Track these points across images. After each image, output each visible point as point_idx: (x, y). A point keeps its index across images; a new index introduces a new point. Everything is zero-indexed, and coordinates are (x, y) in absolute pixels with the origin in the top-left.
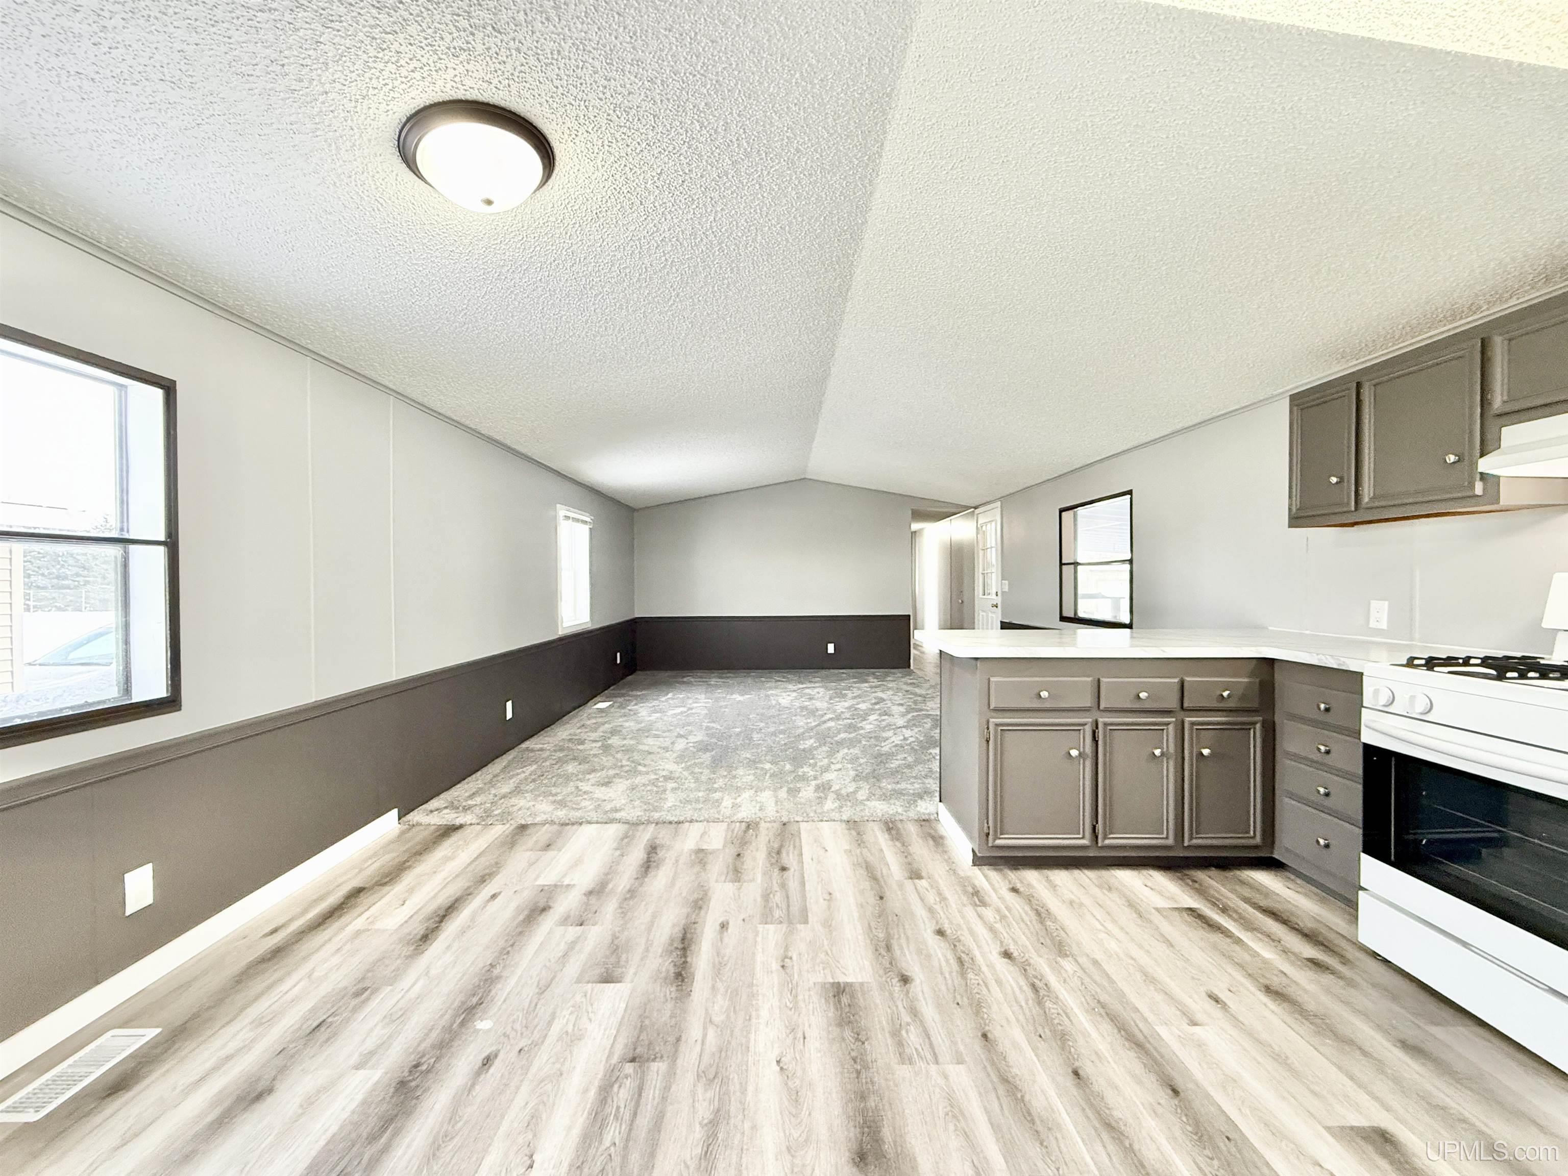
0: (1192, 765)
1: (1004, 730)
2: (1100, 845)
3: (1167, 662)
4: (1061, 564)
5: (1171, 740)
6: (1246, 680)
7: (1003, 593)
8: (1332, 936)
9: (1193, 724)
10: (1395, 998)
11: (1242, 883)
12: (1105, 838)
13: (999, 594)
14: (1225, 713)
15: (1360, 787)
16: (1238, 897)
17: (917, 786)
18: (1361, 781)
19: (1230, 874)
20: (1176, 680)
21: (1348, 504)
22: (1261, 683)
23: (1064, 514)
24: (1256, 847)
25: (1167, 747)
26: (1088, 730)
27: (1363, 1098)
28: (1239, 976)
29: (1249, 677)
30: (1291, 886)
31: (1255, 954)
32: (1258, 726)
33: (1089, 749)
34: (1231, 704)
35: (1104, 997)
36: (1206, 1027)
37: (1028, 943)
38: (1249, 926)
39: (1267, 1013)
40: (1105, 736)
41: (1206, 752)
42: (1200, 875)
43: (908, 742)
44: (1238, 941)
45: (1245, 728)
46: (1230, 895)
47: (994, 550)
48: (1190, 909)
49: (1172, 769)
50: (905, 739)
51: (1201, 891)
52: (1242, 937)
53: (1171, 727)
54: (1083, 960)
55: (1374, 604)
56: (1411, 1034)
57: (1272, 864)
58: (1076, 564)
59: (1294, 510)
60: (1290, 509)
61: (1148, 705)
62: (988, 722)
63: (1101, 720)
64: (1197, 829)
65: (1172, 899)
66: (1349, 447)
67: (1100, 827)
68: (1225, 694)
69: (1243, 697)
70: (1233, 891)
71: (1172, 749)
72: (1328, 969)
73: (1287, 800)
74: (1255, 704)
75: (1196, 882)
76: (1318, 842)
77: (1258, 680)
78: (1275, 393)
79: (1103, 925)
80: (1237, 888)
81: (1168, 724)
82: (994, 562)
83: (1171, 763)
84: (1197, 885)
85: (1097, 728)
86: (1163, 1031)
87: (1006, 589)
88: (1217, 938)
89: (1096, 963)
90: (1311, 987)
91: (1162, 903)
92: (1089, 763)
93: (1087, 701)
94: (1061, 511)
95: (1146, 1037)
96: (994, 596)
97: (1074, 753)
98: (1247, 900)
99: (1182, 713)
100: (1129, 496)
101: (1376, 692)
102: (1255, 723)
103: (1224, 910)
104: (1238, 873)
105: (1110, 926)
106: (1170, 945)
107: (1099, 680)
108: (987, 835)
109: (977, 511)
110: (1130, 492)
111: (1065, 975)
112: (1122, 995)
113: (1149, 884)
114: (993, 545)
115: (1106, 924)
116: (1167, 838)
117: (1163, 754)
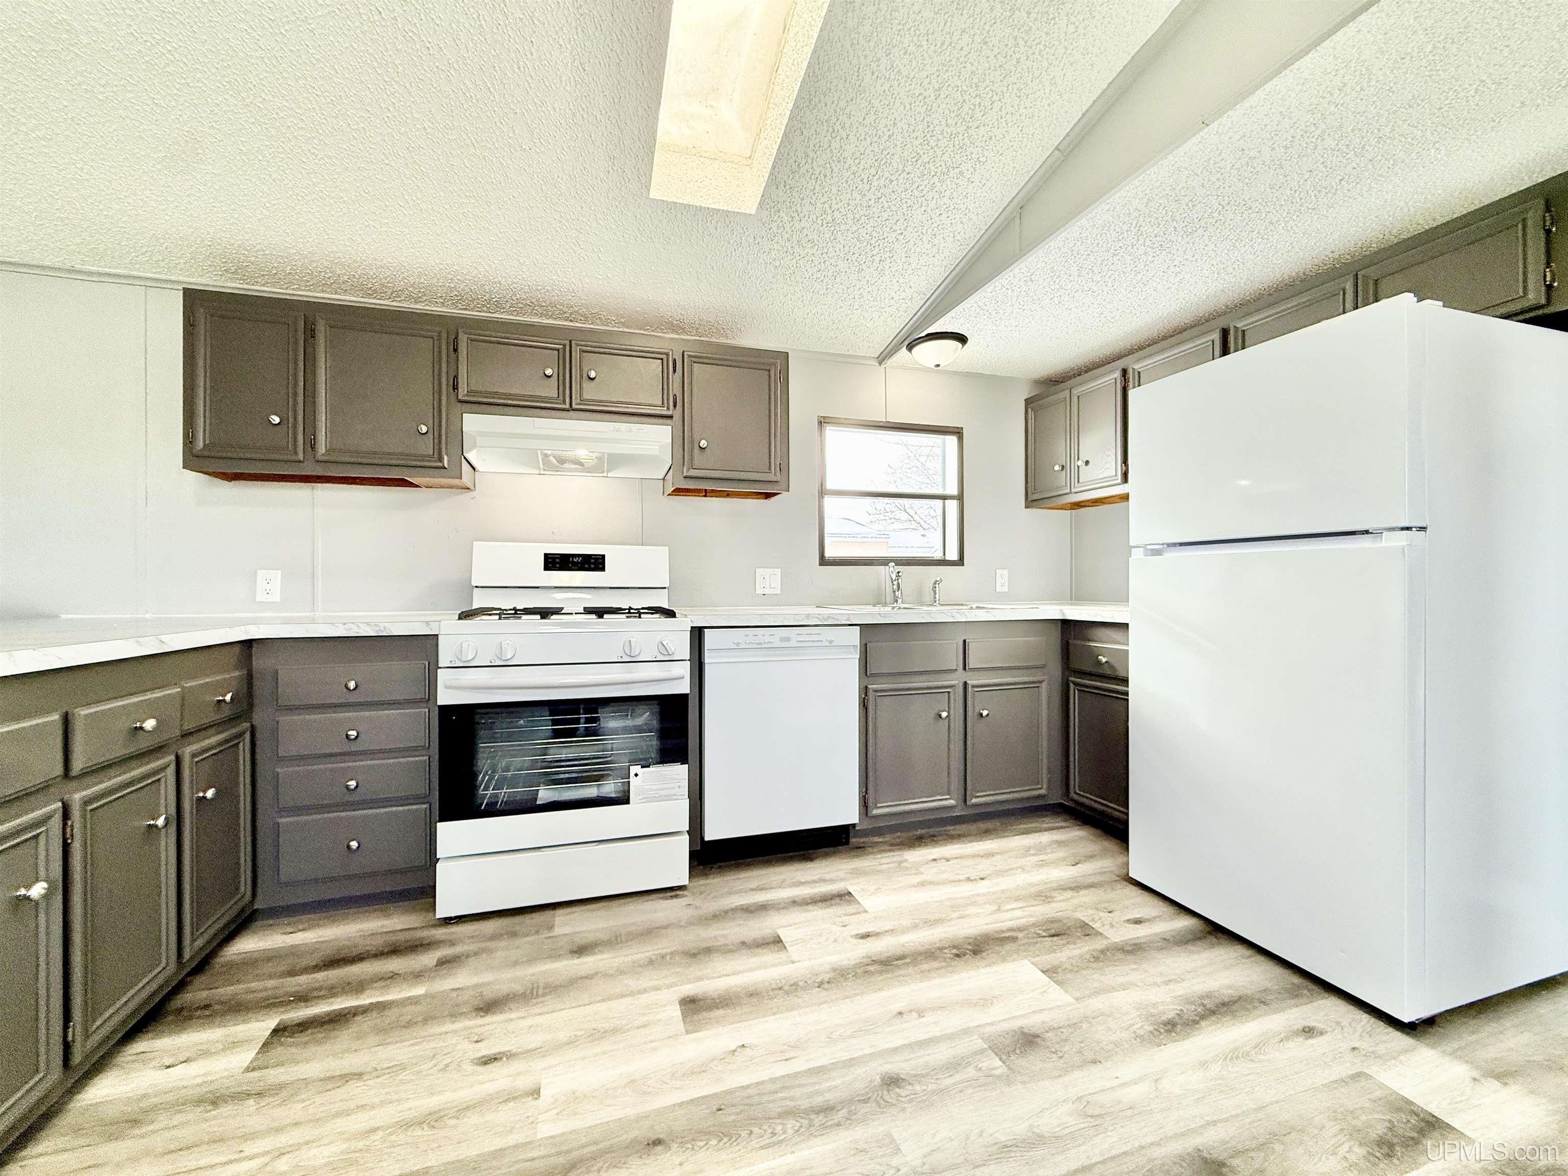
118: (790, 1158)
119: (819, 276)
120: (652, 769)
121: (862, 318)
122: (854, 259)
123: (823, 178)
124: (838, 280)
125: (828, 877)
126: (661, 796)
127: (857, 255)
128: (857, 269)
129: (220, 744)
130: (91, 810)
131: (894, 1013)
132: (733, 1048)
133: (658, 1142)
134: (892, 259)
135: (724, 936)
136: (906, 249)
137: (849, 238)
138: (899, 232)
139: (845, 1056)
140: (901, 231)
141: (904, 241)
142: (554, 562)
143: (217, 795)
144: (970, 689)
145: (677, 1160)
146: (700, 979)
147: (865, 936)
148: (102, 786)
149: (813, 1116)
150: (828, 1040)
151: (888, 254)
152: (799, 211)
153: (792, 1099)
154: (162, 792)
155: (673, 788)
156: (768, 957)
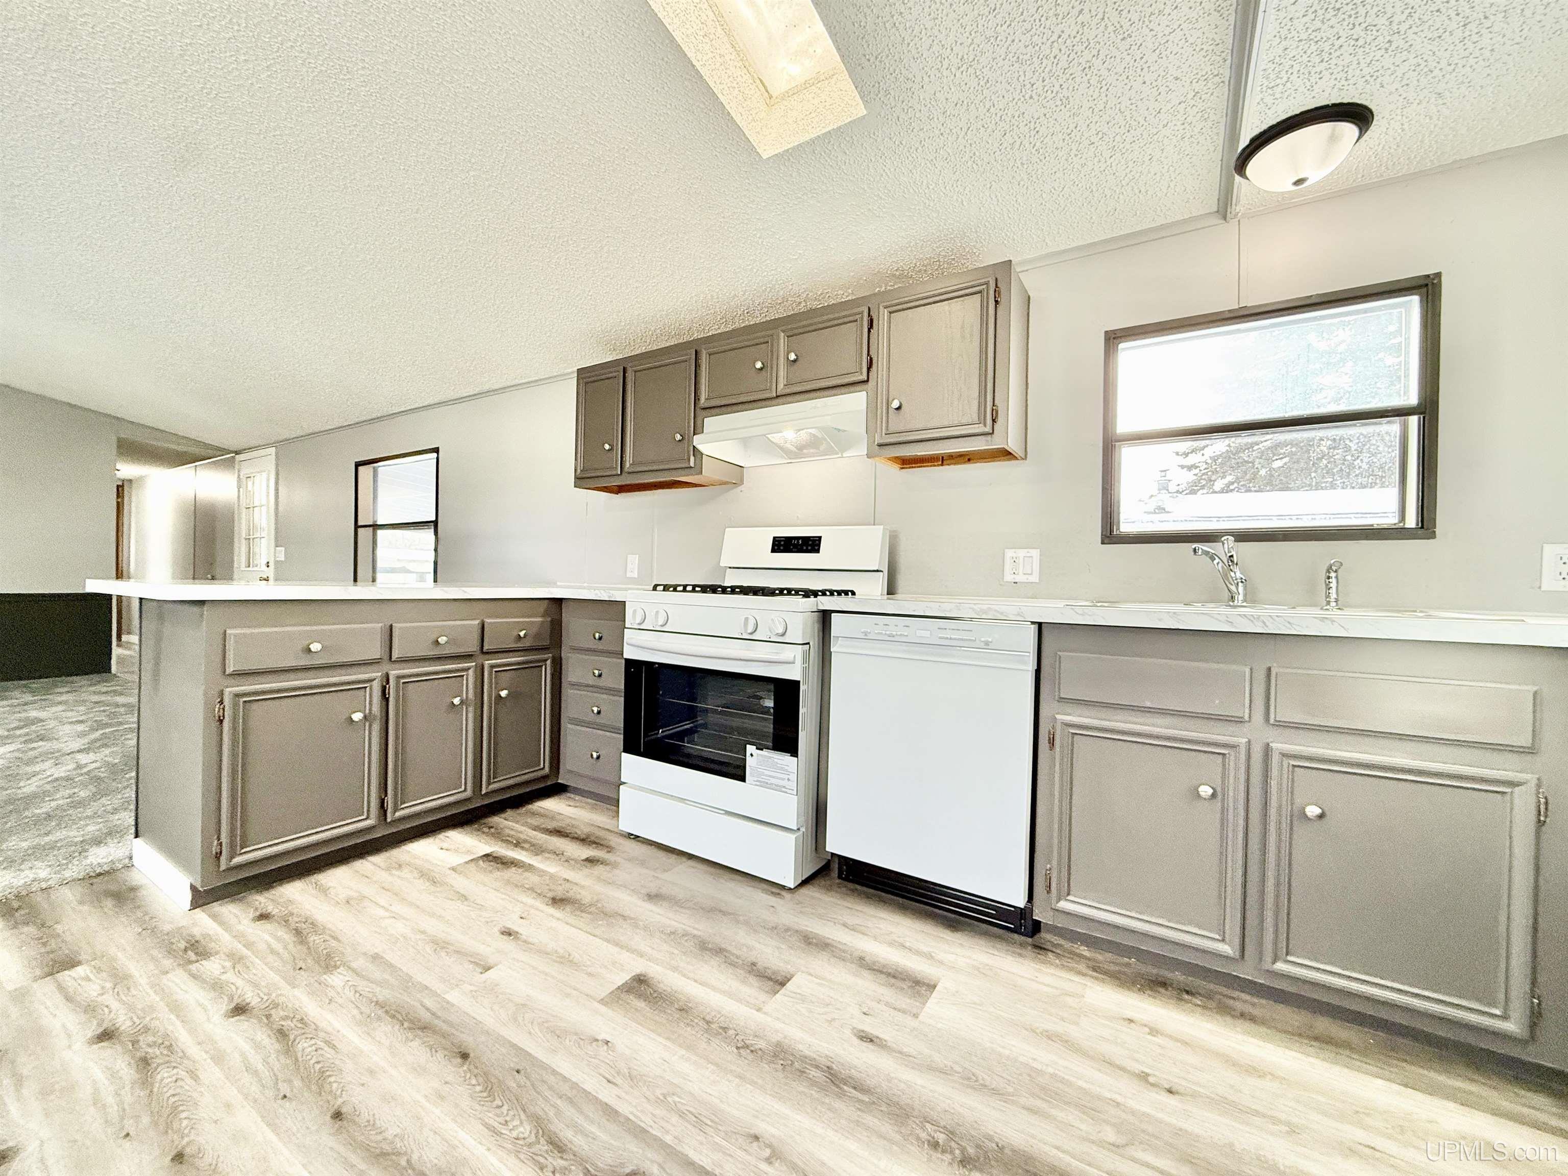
0: (491, 707)
1: (246, 701)
2: (389, 820)
3: (468, 603)
4: (357, 526)
5: (471, 686)
6: (540, 619)
7: (276, 562)
8: (601, 834)
9: (492, 667)
10: (643, 863)
11: (534, 814)
12: (396, 810)
13: (272, 564)
14: (519, 653)
15: (622, 699)
16: (530, 828)
17: (91, 828)
18: (623, 694)
19: (523, 810)
20: (477, 622)
21: (616, 468)
22: (552, 621)
23: (360, 468)
24: (545, 777)
25: (467, 693)
26: (376, 686)
27: (625, 956)
28: (529, 900)
29: (542, 616)
30: (572, 804)
31: (542, 873)
32: (549, 662)
33: (376, 709)
34: (527, 643)
35: (383, 994)
36: (499, 966)
37: (277, 978)
38: (537, 850)
39: (554, 924)
40: (397, 691)
41: (504, 693)
42: (496, 820)
43: (85, 770)
44: (529, 868)
45: (537, 666)
46: (523, 828)
47: (264, 509)
48: (487, 855)
49: (471, 715)
50: (79, 767)
51: (498, 835)
52: (531, 862)
53: (471, 672)
54: (357, 964)
55: (630, 557)
56: (653, 888)
57: (558, 790)
58: (375, 527)
59: (579, 471)
60: (576, 470)
61: (447, 651)
62: (221, 694)
63: (393, 673)
64: (494, 775)
65: (469, 852)
66: (617, 422)
67: (390, 800)
68: (522, 634)
69: (537, 636)
70: (526, 824)
71: (471, 695)
72: (598, 861)
73: (569, 726)
74: (547, 643)
75: (492, 827)
76: (592, 755)
77: (549, 619)
78: (566, 371)
79: (387, 910)
80: (529, 820)
81: (468, 669)
82: (264, 524)
83: (471, 709)
84: (492, 830)
85: (388, 682)
86: (453, 996)
87: (282, 558)
88: (511, 873)
89: (376, 958)
90: (587, 882)
91: (457, 860)
92: (376, 727)
93: (375, 651)
94: (358, 465)
95: (433, 1014)
96: (264, 568)
97: (357, 717)
98: (536, 828)
99: (482, 656)
100: (435, 455)
101: (635, 611)
102: (546, 660)
103: (518, 844)
104: (530, 806)
105: (398, 908)
106: (464, 898)
107: (391, 626)
108: (218, 855)
109: (239, 458)
110: (436, 450)
111: (331, 993)
112: (407, 983)
113: (445, 845)
114: (264, 502)
115: (393, 908)
116: (465, 790)
117: (462, 702)
118: (480, 1150)
119: (1011, 141)
120: (765, 753)
121: (1131, 164)
122: (1040, 91)
123: (900, 18)
124: (1043, 130)
125: (941, 956)
126: (772, 784)
127: (1039, 84)
128: (1059, 103)
129: (519, 663)
130: (404, 683)
131: (752, 1132)
132: (600, 1037)
133: (465, 1056)
134: (1101, 56)
135: (750, 948)
136: (1111, 29)
137: (1006, 68)
138: (1075, 12)
139: (646, 1121)
140: (1078, 8)
141: (1095, 21)
142: (782, 545)
143: (508, 695)
144: (1275, 759)
145: (450, 1078)
146: (675, 969)
147: (867, 1038)
148: (416, 670)
149: (542, 1141)
150: (662, 1098)
151: (1087, 55)
152: (910, 76)
153: (558, 1113)
154: (465, 682)
155: (783, 779)
156: (751, 990)
